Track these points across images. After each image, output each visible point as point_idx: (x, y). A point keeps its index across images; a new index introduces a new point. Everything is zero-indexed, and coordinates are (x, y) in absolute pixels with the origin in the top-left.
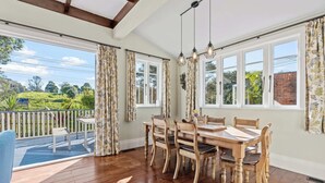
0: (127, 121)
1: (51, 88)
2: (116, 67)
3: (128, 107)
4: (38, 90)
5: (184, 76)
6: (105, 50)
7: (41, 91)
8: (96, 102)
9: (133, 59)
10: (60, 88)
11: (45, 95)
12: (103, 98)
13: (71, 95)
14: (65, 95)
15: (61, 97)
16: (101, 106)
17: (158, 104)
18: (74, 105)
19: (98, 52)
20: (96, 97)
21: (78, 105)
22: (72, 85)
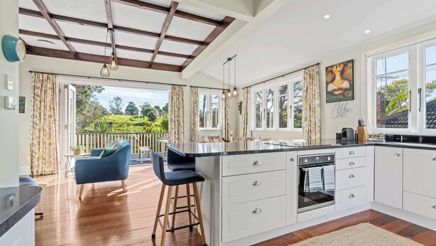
0: (191, 140)
1: (131, 110)
2: (183, 100)
3: (193, 130)
4: (118, 112)
5: (241, 103)
6: (175, 89)
7: (121, 114)
8: (169, 126)
9: (196, 93)
10: (140, 109)
11: (126, 118)
12: (173, 123)
13: (152, 118)
14: (146, 118)
15: (142, 121)
16: (172, 129)
17: (219, 127)
18: (155, 129)
19: (170, 91)
20: (169, 123)
21: (159, 129)
22: (153, 106)
